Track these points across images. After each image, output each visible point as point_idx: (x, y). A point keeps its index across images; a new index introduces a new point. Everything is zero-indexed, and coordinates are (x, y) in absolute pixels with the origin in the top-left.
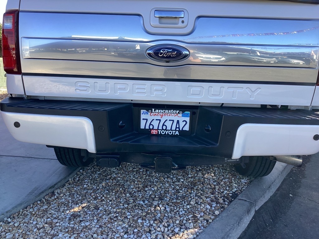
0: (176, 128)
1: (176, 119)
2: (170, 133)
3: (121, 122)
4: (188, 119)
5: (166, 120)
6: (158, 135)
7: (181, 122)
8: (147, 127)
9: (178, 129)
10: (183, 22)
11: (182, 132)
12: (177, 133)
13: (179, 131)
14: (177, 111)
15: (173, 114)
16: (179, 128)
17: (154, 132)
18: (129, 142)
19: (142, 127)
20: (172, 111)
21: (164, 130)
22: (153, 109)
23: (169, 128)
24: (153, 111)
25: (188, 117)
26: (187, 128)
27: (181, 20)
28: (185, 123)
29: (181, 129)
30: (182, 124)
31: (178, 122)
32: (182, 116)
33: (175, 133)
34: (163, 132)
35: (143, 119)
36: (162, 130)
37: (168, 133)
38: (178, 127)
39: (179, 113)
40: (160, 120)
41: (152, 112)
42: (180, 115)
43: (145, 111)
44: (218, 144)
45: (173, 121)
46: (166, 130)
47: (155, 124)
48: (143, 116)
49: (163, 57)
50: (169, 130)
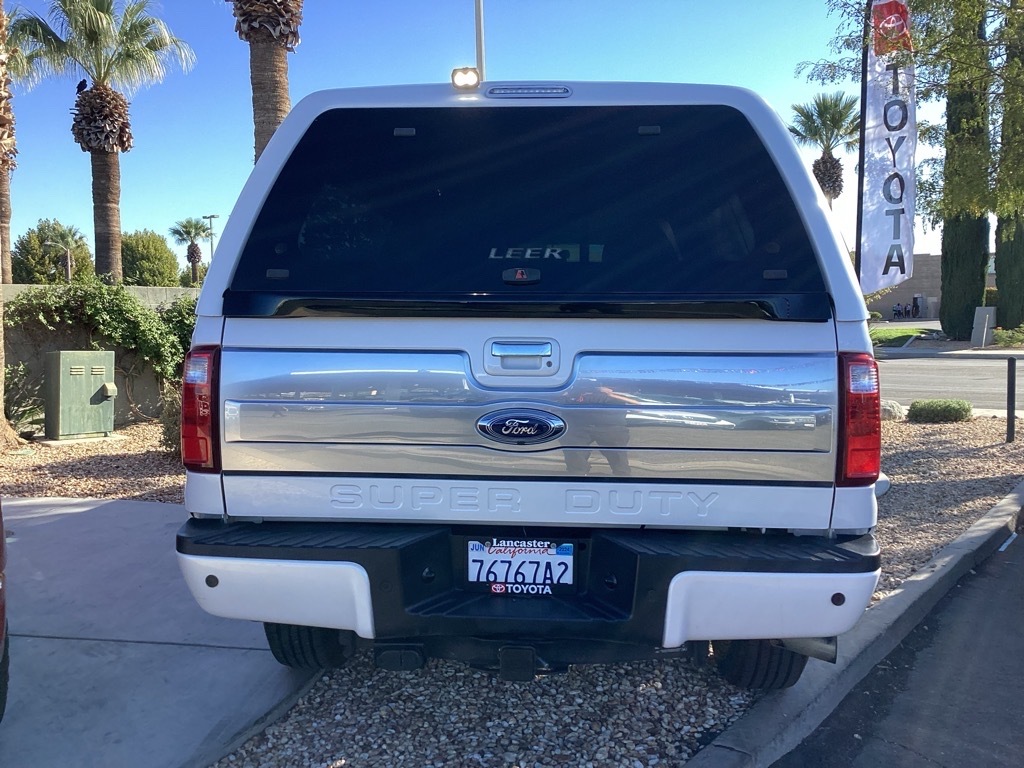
0: (545, 578)
1: (543, 559)
2: (533, 589)
3: (427, 570)
4: (569, 560)
5: (524, 562)
6: (506, 595)
7: (554, 567)
8: (483, 579)
9: (548, 582)
10: (549, 364)
11: (559, 588)
12: (548, 590)
13: (552, 585)
14: (546, 543)
15: (537, 550)
16: (551, 578)
17: (498, 589)
18: (444, 614)
19: (472, 577)
20: (535, 542)
21: (520, 584)
22: (495, 540)
23: (529, 579)
24: (495, 544)
25: (568, 554)
26: (568, 579)
27: (545, 360)
28: (563, 567)
29: (555, 582)
30: (557, 571)
31: (548, 565)
32: (558, 553)
33: (543, 589)
34: (517, 589)
35: (474, 561)
36: (514, 584)
37: (528, 590)
38: (548, 576)
39: (549, 546)
40: (510, 563)
41: (492, 546)
42: (553, 551)
43: (477, 543)
44: (631, 617)
45: (538, 563)
46: (523, 583)
47: (500, 571)
48: (472, 555)
49: (511, 435)
50: (530, 584)
